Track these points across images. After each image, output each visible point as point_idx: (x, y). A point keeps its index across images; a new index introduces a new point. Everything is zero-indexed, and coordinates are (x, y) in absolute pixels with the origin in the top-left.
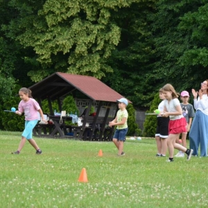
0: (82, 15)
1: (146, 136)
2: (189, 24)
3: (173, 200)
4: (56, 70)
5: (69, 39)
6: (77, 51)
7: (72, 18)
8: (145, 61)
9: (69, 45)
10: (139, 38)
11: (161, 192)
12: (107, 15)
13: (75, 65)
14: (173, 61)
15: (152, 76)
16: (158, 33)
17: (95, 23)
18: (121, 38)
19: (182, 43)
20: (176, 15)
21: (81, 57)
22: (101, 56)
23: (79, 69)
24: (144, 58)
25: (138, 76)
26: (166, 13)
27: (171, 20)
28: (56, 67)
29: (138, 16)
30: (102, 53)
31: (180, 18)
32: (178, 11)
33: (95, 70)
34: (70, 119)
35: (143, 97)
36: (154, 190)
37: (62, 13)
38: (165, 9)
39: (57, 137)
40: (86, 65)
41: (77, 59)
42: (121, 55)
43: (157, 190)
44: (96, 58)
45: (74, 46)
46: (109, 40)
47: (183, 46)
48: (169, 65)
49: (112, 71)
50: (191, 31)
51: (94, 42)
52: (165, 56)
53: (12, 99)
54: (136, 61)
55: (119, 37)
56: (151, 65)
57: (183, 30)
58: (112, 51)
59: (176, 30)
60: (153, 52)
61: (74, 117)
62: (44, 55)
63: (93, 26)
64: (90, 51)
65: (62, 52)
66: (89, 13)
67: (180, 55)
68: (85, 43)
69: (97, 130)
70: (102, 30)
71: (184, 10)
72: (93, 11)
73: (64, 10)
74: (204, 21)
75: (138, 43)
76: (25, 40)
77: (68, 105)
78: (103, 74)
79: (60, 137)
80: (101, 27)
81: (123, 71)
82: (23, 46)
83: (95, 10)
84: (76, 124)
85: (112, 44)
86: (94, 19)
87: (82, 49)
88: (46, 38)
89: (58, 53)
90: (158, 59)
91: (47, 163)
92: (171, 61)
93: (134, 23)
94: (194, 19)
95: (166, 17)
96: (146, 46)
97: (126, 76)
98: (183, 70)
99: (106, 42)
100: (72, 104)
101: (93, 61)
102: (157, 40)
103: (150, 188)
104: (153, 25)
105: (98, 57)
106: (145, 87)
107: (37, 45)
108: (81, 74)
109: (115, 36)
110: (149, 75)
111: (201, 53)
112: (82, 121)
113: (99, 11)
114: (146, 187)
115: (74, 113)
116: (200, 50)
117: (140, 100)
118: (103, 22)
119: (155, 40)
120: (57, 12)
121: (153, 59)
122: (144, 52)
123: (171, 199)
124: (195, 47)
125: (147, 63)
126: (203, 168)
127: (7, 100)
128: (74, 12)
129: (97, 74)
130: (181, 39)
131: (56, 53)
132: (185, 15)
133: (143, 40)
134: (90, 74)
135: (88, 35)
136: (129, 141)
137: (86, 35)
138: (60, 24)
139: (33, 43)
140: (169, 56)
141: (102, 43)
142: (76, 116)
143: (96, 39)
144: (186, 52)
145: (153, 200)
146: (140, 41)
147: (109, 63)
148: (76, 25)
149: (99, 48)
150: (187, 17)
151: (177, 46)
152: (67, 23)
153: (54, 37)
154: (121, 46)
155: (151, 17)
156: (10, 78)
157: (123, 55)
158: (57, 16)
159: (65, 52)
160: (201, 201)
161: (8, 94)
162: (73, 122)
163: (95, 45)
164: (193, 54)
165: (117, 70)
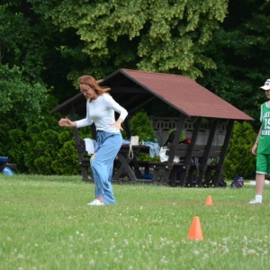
4: (117, 68)
5: (138, 13)
6: (153, 34)
9: (138, 23)
10: (261, 8)
13: (149, 59)
18: (228, 9)
21: (160, 43)
22: (195, 40)
23: (157, 65)
25: (260, 75)
28: (117, 63)
30: (196, 34)
33: (185, 65)
34: (147, 150)
39: (124, 182)
40: (169, 58)
41: (153, 48)
42: (229, 38)
44: (186, 45)
45: (148, 25)
46: (208, 13)
49: (214, 67)
51: (181, 17)
53: (41, 120)
55: (226, 7)
58: (214, 31)
61: (153, 146)
62: (95, 41)
64: (175, 33)
65: (127, 36)
68: (166, 20)
69: (193, 168)
75: (260, 16)
76: (62, 18)
77: (139, 128)
78: (199, 73)
79: (130, 181)
81: (233, 68)
82: (59, 27)
85: (214, 19)
87: (160, 30)
88: (97, 13)
89: (119, 37)
97: (238, 76)
99: (202, 17)
100: (146, 127)
101: (182, 51)
105: (190, 44)
107: (82, 26)
108: (161, 72)
109: (218, 6)
112: (167, 153)
115: (152, 140)
127: (33, 122)
129: (188, 73)
131: (115, 38)
135: (171, 4)
137: (167, 5)
139: (76, 22)
141: (197, 19)
142: (157, 145)
143: (186, 12)
147: (209, 52)
149: (191, 28)
153: (112, 10)
154: (228, 24)
156: (38, 85)
157: (232, 38)
159: (133, 35)
161: (34, 112)
162: (152, 155)
163: (184, 22)
165: (223, 66)
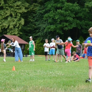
0: (11, 15)
2: (47, 17)
4: (3, 34)
5: (7, 24)
6: (10, 27)
7: (8, 16)
8: (33, 30)
9: (7, 25)
11: (40, 73)
12: (20, 15)
13: (9, 32)
16: (37, 21)
17: (16, 18)
19: (45, 24)
20: (42, 14)
21: (11, 29)
22: (18, 29)
23: (11, 33)
24: (32, 29)
26: (39, 14)
27: (41, 16)
28: (3, 33)
29: (30, 15)
30: (18, 28)
33: (16, 33)
34: (9, 50)
36: (37, 72)
37: (4, 15)
38: (39, 13)
40: (13, 32)
41: (10, 30)
42: (25, 28)
45: (9, 26)
49: (22, 33)
50: (48, 20)
54: (30, 30)
56: (35, 31)
58: (22, 27)
59: (43, 19)
63: (15, 19)
64: (14, 27)
65: (5, 28)
66: (13, 15)
68: (12, 25)
70: (18, 20)
72: (15, 14)
73: (5, 14)
74: (52, 17)
78: (19, 35)
80: (18, 19)
81: (26, 33)
83: (15, 13)
84: (11, 51)
85: (22, 25)
86: (15, 17)
89: (4, 28)
90: (37, 29)
91: (1, 65)
93: (29, 17)
94: (49, 16)
99: (19, 24)
101: (16, 31)
103: (36, 71)
104: (35, 18)
105: (17, 29)
108: (12, 35)
109: (22, 22)
112: (13, 51)
113: (17, 14)
114: (35, 71)
116: (51, 26)
118: (18, 17)
119: (36, 23)
120: (3, 15)
122: (33, 27)
123: (43, 75)
124: (49, 25)
126: (53, 64)
128: (8, 14)
129: (17, 35)
130: (44, 22)
131: (3, 28)
132: (46, 14)
133: (32, 23)
134: (15, 35)
135: (13, 22)
136: (29, 56)
138: (4, 19)
141: (18, 24)
142: (11, 49)
143: (16, 23)
144: (46, 27)
145: (37, 75)
146: (31, 23)
147: (21, 31)
148: (9, 19)
151: (43, 25)
152: (6, 18)
153: (2, 23)
154: (25, 25)
155: (34, 15)
158: (3, 16)
159: (6, 28)
160: (53, 75)
162: (10, 51)
163: (16, 25)
165: (24, 33)
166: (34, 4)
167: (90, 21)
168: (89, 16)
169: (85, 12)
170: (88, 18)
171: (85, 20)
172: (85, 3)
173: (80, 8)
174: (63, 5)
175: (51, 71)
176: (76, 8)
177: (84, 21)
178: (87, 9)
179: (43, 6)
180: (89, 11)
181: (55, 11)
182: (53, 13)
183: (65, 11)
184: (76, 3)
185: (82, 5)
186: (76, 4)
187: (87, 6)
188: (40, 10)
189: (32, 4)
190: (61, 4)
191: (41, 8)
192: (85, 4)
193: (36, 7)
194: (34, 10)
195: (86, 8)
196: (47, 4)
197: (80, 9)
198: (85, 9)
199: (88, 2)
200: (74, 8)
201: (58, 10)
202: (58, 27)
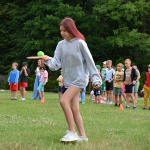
1: (6, 89)
2: (29, 27)
3: (22, 124)
8: (5, 47)
11: (15, 120)
14: (20, 47)
15: (9, 56)
16: (12, 32)
19: (26, 37)
20: (22, 22)
26: (16, 21)
27: (19, 25)
31: (24, 23)
32: (23, 19)
35: (4, 68)
36: (12, 118)
38: (16, 19)
43: (13, 118)
47: (26, 39)
48: (18, 50)
50: (31, 31)
52: (16, 45)
56: (8, 50)
57: (26, 30)
59: (22, 30)
60: (10, 42)
67: (25, 44)
71: (26, 19)
74: (37, 25)
90: (13, 46)
92: (19, 47)
94: (32, 24)
95: (17, 23)
96: (6, 39)
98: (26, 52)
102: (12, 36)
103: (9, 117)
104: (10, 27)
106: (5, 62)
110: (7, 56)
111: (36, 43)
114: (7, 117)
116: (36, 41)
117: (2, 69)
119: (11, 36)
121: (10, 46)
122: (5, 42)
124: (33, 40)
125: (6, 49)
126: (38, 106)
130: (25, 35)
132: (27, 22)
133: (4, 36)
140: (18, 45)
144: (27, 42)
146: (2, 36)
150: (28, 23)
151: (23, 39)
155: (9, 23)
164: (31, 44)
166: (8, 4)
167: (101, 37)
168: (99, 27)
169: (93, 21)
170: (98, 32)
171: (92, 35)
172: (93, 6)
173: (84, 14)
174: (57, 8)
175: (35, 118)
176: (78, 13)
177: (92, 37)
178: (96, 17)
179: (23, 9)
180: (99, 20)
181: (43, 18)
182: (40, 21)
183: (60, 17)
184: (78, 5)
185: (88, 8)
186: (78, 7)
187: (97, 11)
188: (18, 14)
189: (6, 5)
190: (53, 6)
191: (21, 12)
192: (94, 8)
193: (11, 10)
194: (8, 15)
195: (95, 14)
196: (30, 6)
197: (85, 16)
198: (94, 16)
199: (98, 6)
200: (75, 13)
201: (48, 16)
202: (47, 43)
